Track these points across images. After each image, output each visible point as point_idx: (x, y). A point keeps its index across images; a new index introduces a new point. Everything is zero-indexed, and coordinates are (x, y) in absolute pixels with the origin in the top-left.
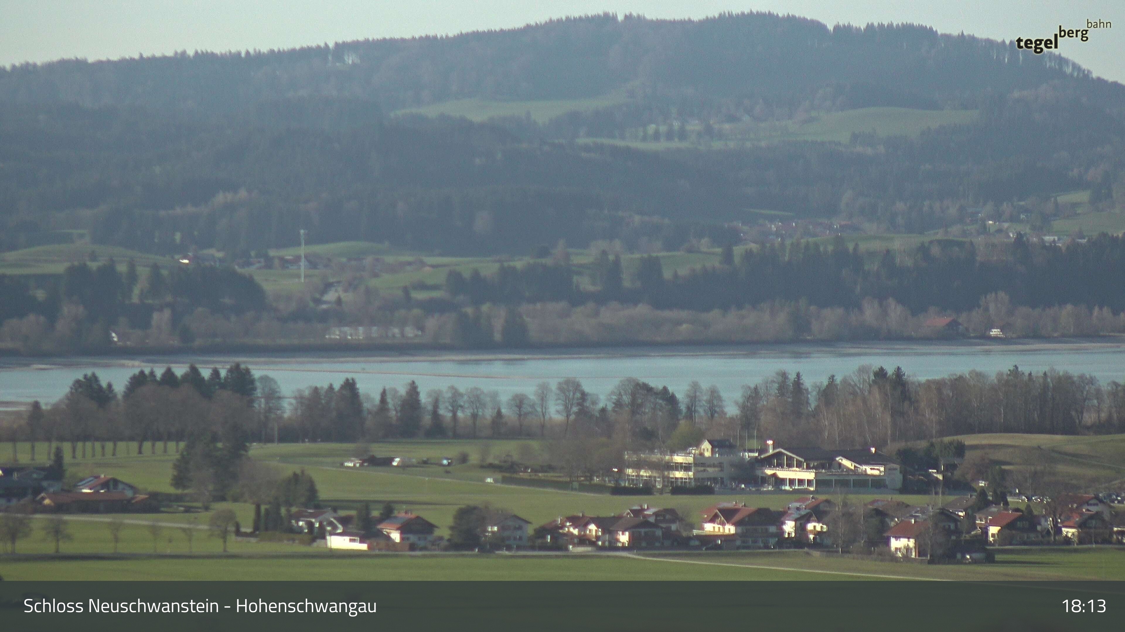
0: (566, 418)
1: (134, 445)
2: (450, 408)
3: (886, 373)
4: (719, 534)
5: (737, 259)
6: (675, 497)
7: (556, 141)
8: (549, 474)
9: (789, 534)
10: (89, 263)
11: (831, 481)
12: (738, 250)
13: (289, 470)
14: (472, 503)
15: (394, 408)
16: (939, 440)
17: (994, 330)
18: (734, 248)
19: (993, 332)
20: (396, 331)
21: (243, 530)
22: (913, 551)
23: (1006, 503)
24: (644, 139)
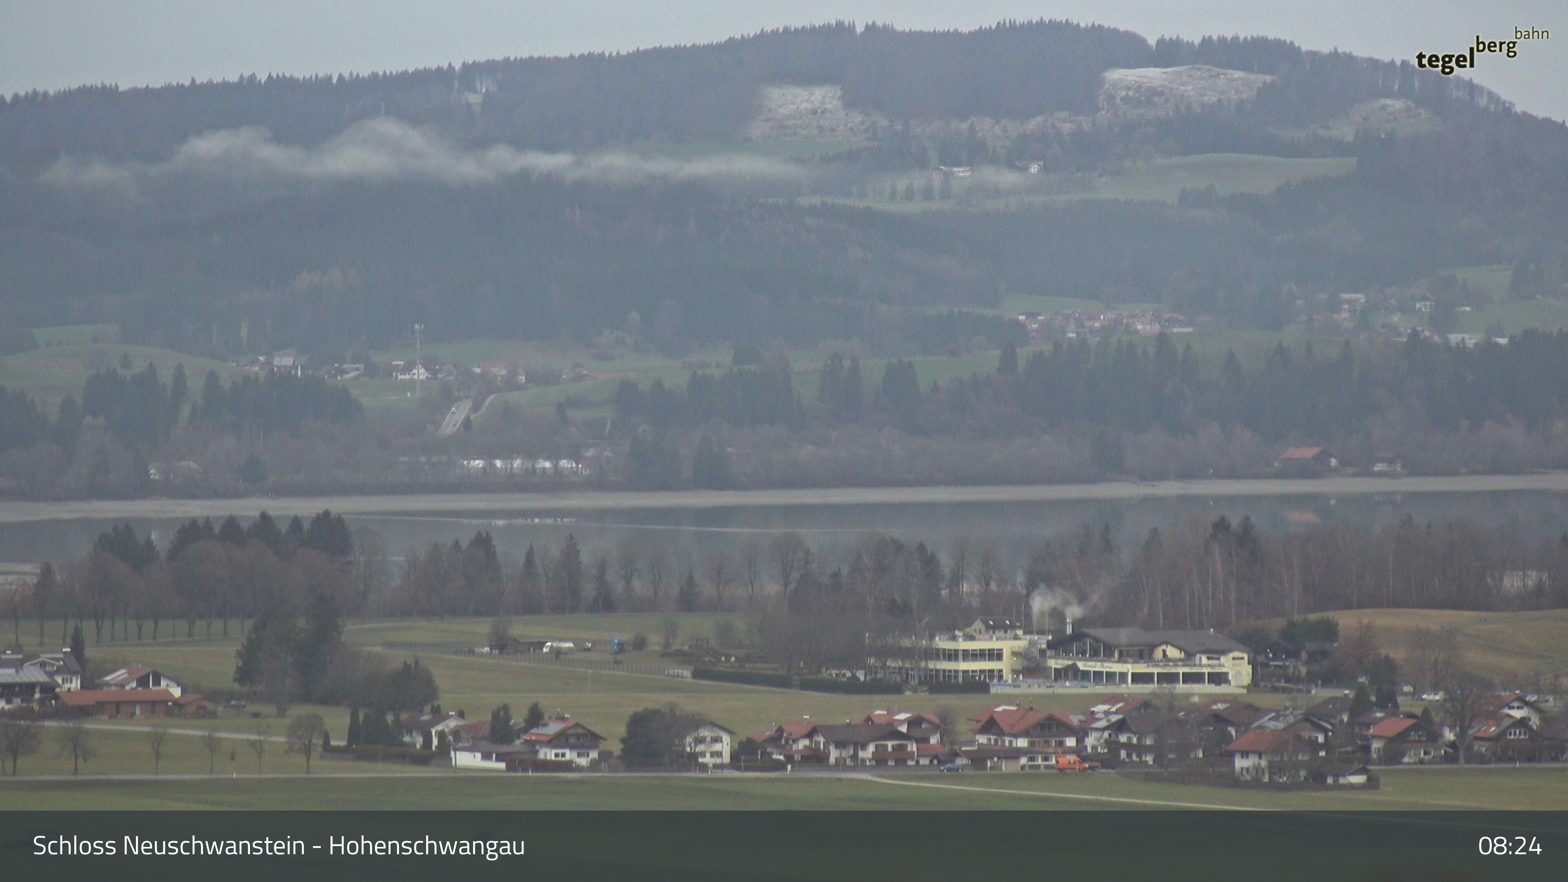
0: (783, 587)
1: (182, 625)
2: (623, 573)
3: (1229, 526)
4: (996, 748)
5: (1021, 365)
6: (934, 696)
7: (770, 201)
8: (759, 666)
9: (1092, 748)
10: (120, 371)
11: (1152, 674)
12: (1023, 354)
13: (397, 659)
14: (651, 706)
15: (544, 573)
16: (1303, 617)
18: (1018, 350)
19: (1377, 466)
20: (547, 465)
21: (332, 743)
22: (1266, 772)
23: (1396, 705)
24: (893, 197)
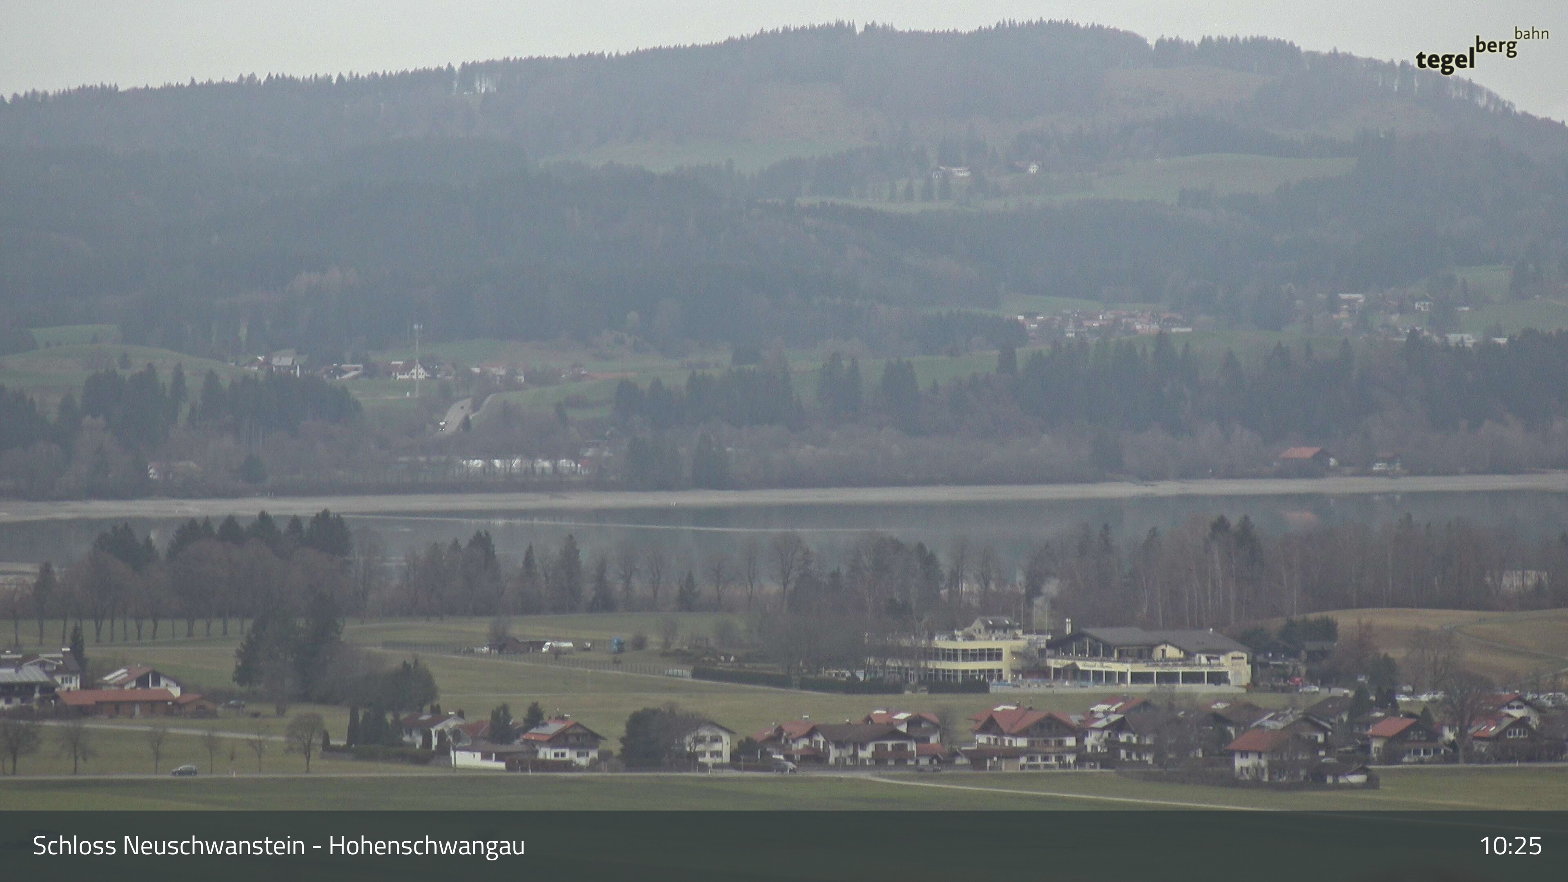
0: (783, 586)
1: (182, 625)
2: (622, 573)
3: (1228, 525)
4: (996, 747)
5: (1020, 365)
6: (934, 696)
7: (769, 201)
8: (758, 665)
9: (1092, 748)
10: (119, 371)
11: (1151, 674)
12: (1022, 354)
13: (396, 659)
14: (651, 706)
15: (543, 573)
16: (1302, 616)
17: (1378, 465)
18: (1017, 350)
19: (1376, 466)
20: (547, 464)
21: (332, 742)
22: (1265, 772)
23: (1395, 705)
24: (892, 197)
